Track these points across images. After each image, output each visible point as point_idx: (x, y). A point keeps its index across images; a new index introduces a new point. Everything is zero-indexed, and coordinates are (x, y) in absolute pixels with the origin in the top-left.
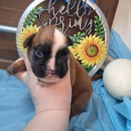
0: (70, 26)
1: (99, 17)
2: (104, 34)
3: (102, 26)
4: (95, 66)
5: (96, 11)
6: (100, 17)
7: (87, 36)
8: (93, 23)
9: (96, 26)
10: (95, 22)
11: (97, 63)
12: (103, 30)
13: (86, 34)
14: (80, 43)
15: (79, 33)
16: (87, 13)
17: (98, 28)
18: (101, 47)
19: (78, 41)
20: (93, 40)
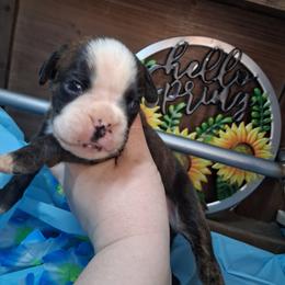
0: (203, 100)
1: (262, 92)
2: (269, 124)
3: (267, 108)
5: (259, 79)
6: (265, 92)
7: (234, 125)
8: (250, 102)
9: (255, 108)
10: (254, 99)
11: (248, 180)
12: (269, 116)
14: (218, 136)
15: (220, 116)
16: (240, 80)
17: (259, 112)
18: (261, 149)
19: (215, 131)
20: (247, 134)
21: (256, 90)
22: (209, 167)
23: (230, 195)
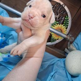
2: (68, 26)
3: (68, 21)
4: (58, 40)
5: (68, 13)
7: (59, 24)
8: (64, 19)
9: (65, 21)
10: (65, 18)
11: (59, 39)
12: (68, 24)
13: (59, 23)
14: (54, 26)
16: (63, 13)
17: (66, 22)
18: (64, 32)
19: (54, 25)
20: (61, 27)
21: (67, 16)
22: (50, 34)
23: (54, 42)
